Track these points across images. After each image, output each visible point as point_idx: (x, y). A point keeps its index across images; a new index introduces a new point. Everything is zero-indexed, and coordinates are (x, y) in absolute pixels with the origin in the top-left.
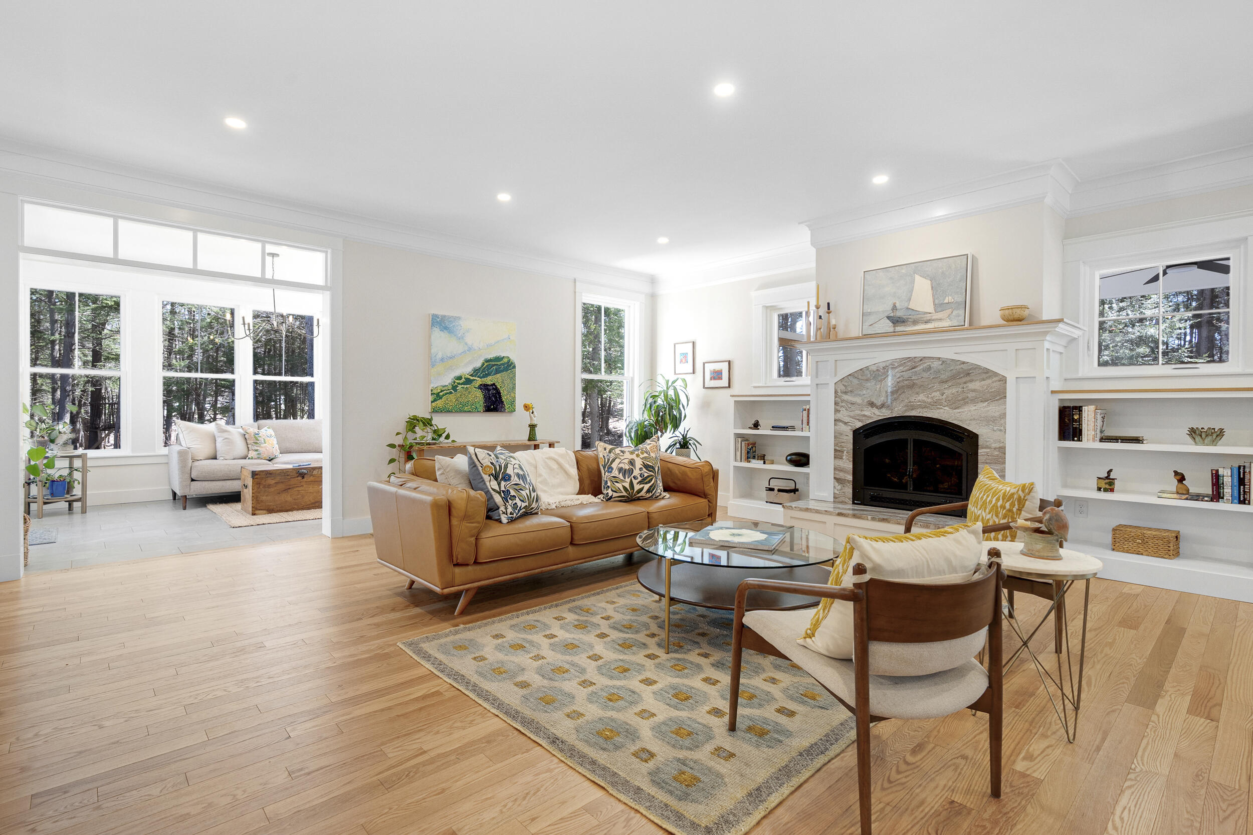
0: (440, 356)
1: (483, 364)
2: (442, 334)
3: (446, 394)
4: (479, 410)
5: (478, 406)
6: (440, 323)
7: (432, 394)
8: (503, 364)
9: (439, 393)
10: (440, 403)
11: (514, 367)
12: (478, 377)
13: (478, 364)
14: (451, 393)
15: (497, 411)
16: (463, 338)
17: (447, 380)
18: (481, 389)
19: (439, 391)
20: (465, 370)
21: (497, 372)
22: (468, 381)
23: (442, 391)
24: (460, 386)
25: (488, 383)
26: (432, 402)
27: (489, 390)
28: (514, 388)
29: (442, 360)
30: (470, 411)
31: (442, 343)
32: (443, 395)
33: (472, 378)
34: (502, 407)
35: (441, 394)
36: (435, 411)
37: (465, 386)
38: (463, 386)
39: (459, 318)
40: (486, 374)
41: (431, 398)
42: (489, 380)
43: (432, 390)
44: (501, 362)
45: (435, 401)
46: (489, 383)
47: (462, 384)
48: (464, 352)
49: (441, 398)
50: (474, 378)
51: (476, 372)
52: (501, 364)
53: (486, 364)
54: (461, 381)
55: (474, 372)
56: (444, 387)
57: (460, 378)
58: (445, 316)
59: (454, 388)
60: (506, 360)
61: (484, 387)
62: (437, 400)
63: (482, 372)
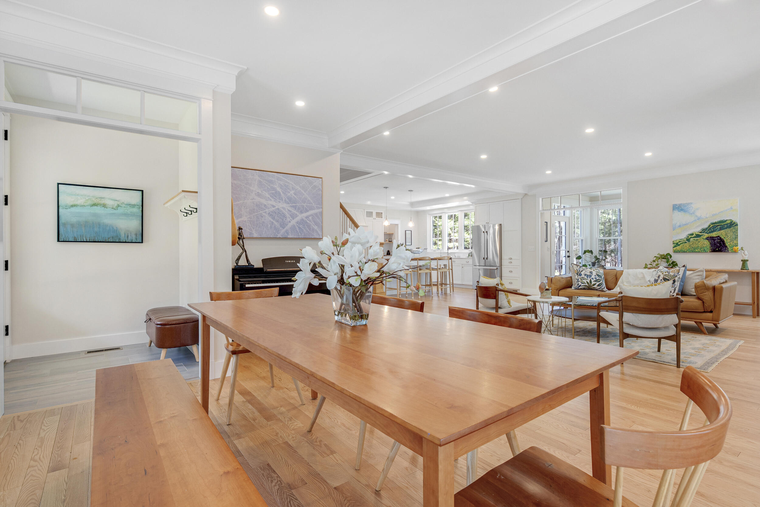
0: (678, 224)
1: (710, 226)
2: (680, 213)
3: (682, 243)
4: (707, 251)
5: (705, 249)
6: (678, 208)
7: (673, 243)
8: (727, 224)
9: (678, 243)
10: (678, 248)
11: (737, 225)
12: (706, 233)
13: (706, 226)
14: (686, 242)
15: (722, 252)
16: (694, 213)
17: (683, 236)
18: (708, 240)
19: (678, 242)
20: (696, 230)
21: (721, 229)
22: (698, 236)
23: (679, 242)
24: (692, 239)
25: (713, 236)
26: (673, 247)
27: (714, 240)
28: (736, 238)
29: (680, 226)
30: (699, 252)
31: (679, 218)
32: (681, 244)
33: (700, 234)
34: (725, 249)
35: (679, 243)
36: (675, 252)
37: (696, 239)
38: (694, 238)
39: (691, 203)
40: (712, 231)
41: (673, 246)
42: (714, 234)
43: (673, 242)
44: (725, 223)
45: (675, 247)
46: (715, 236)
47: (693, 238)
48: (695, 220)
49: (679, 245)
50: (702, 234)
51: (704, 231)
52: (725, 224)
53: (712, 226)
54: (693, 236)
55: (702, 231)
56: (681, 239)
57: (692, 234)
58: (681, 204)
59: (688, 240)
60: (729, 222)
61: (711, 239)
62: (677, 247)
63: (709, 230)
